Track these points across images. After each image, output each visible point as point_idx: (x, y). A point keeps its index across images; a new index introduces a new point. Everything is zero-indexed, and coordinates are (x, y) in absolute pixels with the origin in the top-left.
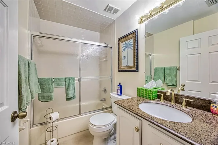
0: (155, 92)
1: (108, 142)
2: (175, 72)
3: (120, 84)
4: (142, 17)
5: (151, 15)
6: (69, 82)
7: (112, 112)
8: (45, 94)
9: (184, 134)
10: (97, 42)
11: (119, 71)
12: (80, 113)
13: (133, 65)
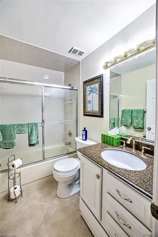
0: (118, 139)
1: (72, 187)
2: (142, 115)
3: (85, 128)
4: (107, 63)
5: (116, 62)
6: (32, 127)
7: (77, 157)
8: (6, 142)
9: (134, 181)
10: (61, 84)
11: (84, 115)
12: (44, 159)
13: (98, 110)
